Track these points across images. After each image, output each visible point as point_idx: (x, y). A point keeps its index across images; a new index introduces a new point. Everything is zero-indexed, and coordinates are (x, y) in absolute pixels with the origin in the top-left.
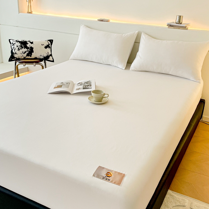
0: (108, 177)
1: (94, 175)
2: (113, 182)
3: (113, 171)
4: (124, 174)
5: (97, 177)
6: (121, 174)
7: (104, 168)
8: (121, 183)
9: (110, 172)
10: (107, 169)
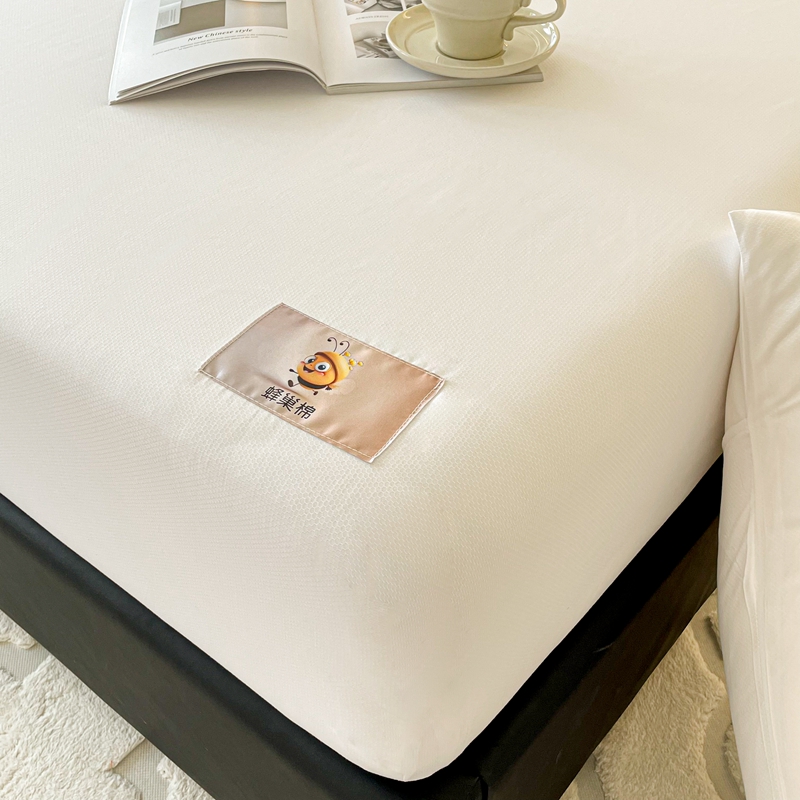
0: (310, 392)
1: (209, 368)
2: (330, 430)
3: (361, 346)
4: (436, 379)
5: (224, 381)
6: (417, 371)
7: (305, 320)
8: (384, 441)
9: (341, 349)
10: (328, 329)
